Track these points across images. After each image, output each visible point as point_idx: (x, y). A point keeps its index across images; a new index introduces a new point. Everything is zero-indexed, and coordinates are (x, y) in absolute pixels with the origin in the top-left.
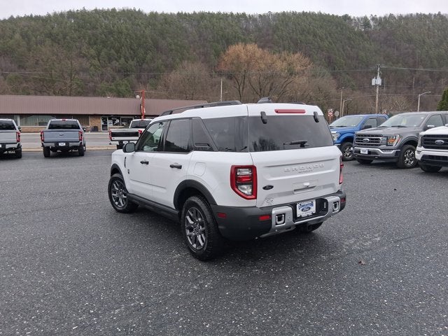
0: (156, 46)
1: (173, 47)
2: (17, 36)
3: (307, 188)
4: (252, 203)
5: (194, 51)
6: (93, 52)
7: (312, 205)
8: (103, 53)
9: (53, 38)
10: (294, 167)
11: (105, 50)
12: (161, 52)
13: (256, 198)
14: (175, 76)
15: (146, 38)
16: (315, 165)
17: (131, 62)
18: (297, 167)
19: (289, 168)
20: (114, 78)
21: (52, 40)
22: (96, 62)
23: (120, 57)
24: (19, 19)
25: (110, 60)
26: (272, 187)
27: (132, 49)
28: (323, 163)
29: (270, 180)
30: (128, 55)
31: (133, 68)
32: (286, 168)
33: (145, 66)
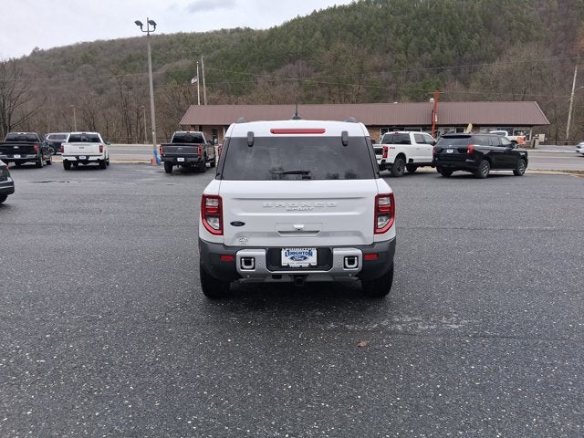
0: (488, 25)
1: (514, 23)
2: (317, 34)
3: (299, 231)
4: (218, 239)
5: (549, 25)
6: (400, 43)
7: (311, 254)
8: (412, 44)
9: (355, 31)
10: (278, 203)
11: (416, 39)
12: (494, 33)
13: (222, 234)
14: (497, 67)
15: (475, 16)
16: (317, 203)
17: (447, 52)
18: (283, 203)
19: (270, 203)
20: (423, 76)
21: (354, 33)
22: (402, 56)
23: (435, 46)
24: (322, 12)
25: (420, 51)
26: (243, 224)
27: (451, 34)
28: (335, 202)
29: (241, 215)
30: (445, 42)
31: (451, 60)
32: (265, 203)
33: (467, 55)
